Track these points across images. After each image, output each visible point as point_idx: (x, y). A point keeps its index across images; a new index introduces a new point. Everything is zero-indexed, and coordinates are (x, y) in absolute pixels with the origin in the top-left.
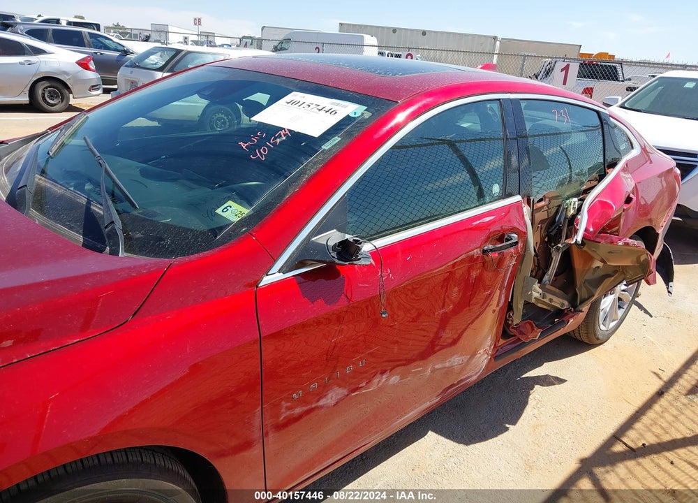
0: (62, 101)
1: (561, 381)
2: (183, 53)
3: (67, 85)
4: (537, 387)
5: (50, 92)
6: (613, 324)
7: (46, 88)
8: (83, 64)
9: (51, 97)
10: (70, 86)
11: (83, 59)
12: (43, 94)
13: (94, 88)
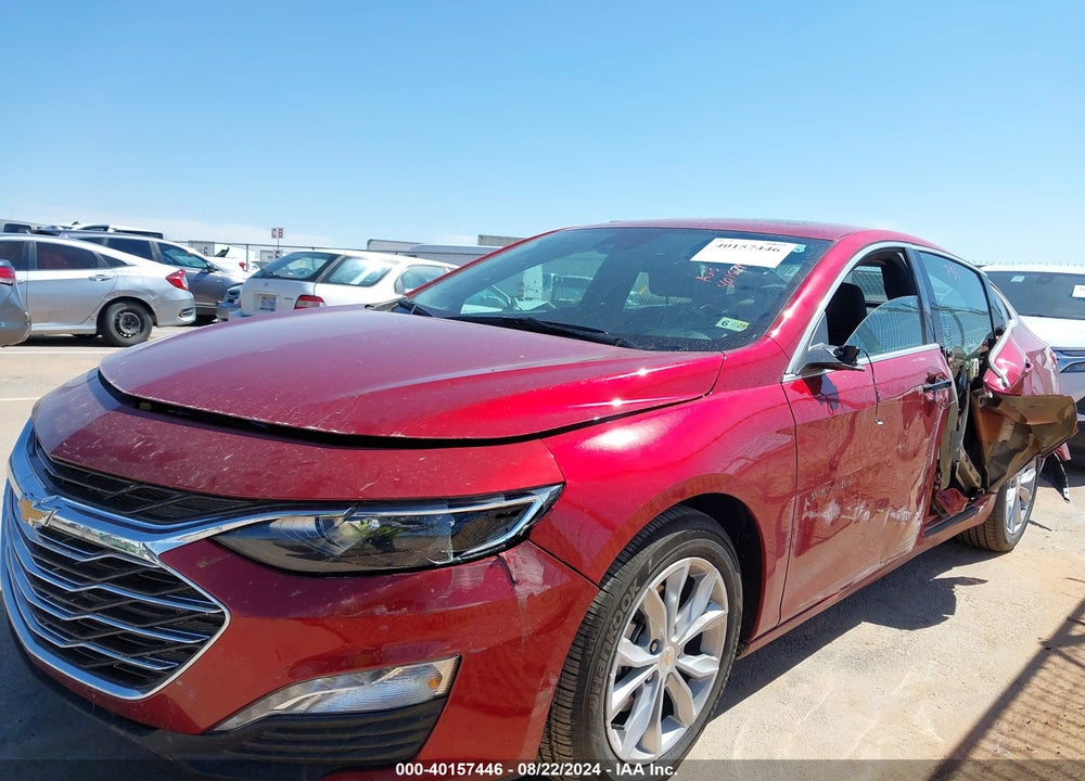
0: (141, 332)
1: (983, 582)
2: (339, 260)
3: (151, 308)
4: (957, 586)
5: (126, 319)
6: (1017, 527)
7: (122, 312)
8: (174, 281)
9: (127, 325)
10: (155, 309)
11: (176, 274)
12: (117, 321)
13: (185, 312)
